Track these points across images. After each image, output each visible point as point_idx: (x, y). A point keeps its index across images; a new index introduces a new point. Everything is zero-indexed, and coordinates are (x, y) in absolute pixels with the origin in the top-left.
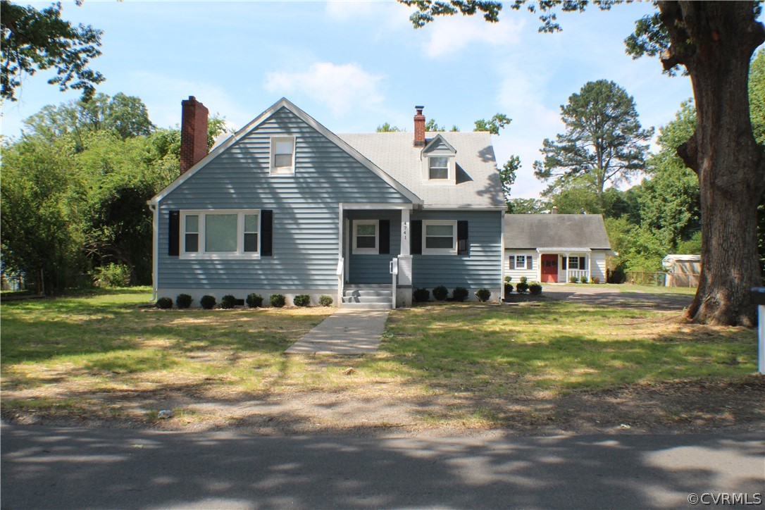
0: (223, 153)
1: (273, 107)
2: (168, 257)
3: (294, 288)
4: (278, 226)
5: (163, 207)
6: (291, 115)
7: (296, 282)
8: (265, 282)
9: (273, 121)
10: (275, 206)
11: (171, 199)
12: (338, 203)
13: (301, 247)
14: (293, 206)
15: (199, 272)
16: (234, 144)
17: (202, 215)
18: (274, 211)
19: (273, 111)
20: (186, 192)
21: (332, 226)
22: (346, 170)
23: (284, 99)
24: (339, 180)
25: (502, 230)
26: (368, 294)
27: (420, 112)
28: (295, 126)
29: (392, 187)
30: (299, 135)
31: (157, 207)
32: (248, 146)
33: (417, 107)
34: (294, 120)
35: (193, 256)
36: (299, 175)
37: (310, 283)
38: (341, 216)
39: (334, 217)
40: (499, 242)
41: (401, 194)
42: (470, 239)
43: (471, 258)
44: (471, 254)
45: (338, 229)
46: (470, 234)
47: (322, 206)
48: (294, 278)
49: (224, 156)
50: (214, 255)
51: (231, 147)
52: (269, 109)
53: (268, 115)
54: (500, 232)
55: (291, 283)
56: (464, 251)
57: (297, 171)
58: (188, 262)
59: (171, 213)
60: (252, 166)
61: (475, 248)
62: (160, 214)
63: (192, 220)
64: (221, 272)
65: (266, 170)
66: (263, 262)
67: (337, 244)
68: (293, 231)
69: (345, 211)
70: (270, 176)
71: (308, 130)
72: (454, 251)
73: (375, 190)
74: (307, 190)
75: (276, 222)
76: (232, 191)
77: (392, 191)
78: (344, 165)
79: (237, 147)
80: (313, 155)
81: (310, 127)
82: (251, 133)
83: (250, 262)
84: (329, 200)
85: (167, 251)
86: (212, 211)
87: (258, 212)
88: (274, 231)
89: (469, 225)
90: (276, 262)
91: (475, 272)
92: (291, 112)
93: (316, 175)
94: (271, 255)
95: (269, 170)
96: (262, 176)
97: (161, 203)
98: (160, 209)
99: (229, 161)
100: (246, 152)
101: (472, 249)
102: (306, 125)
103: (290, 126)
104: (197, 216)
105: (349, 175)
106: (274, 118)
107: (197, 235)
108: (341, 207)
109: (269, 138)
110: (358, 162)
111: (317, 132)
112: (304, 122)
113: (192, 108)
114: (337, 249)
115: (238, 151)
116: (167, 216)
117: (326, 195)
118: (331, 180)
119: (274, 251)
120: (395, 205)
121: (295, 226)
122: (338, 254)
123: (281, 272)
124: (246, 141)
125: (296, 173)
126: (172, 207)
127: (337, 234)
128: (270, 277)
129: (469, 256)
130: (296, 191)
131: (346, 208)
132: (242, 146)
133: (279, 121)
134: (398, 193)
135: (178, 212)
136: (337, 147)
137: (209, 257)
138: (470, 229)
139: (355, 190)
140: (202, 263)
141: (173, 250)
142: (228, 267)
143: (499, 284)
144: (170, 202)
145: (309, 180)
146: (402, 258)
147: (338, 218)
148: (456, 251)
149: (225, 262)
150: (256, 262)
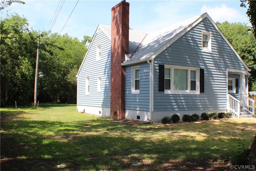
0: (183, 36)
2: (158, 92)
5: (155, 62)
9: (203, 23)
10: (204, 67)
12: (226, 68)
13: (215, 91)
14: (211, 68)
15: (174, 104)
18: (205, 70)
19: (202, 18)
20: (167, 54)
21: (224, 79)
29: (241, 63)
31: (153, 62)
34: (209, 24)
38: (227, 74)
41: (244, 66)
51: (186, 33)
53: (201, 20)
57: (212, 50)
58: (168, 96)
59: (160, 66)
65: (200, 48)
66: (201, 96)
70: (202, 51)
74: (215, 60)
75: (205, 75)
79: (189, 33)
81: (216, 29)
82: (194, 27)
83: (195, 96)
84: (223, 69)
85: (158, 89)
87: (198, 69)
88: (205, 80)
94: (204, 92)
95: (202, 48)
96: (199, 50)
100: (192, 37)
102: (214, 28)
104: (170, 69)
107: (170, 80)
108: (227, 70)
109: (201, 32)
111: (218, 32)
112: (213, 26)
115: (189, 36)
116: (158, 71)
118: (223, 57)
119: (205, 90)
120: (242, 70)
123: (207, 101)
124: (192, 31)
126: (161, 62)
132: (191, 33)
135: (164, 66)
139: (230, 62)
144: (159, 59)
145: (215, 56)
147: (226, 77)
150: (198, 96)
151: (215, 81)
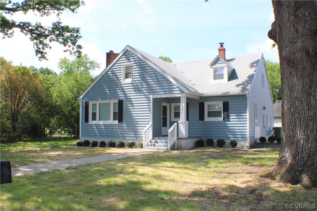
0: (104, 74)
1: (123, 50)
2: (85, 123)
3: (132, 138)
4: (125, 108)
5: (83, 100)
6: (131, 53)
7: (133, 135)
8: (120, 135)
9: (124, 57)
10: (124, 98)
11: (86, 97)
12: (150, 95)
13: (134, 118)
14: (131, 97)
15: (96, 130)
16: (109, 70)
17: (98, 103)
18: (124, 100)
19: (123, 52)
20: (91, 93)
21: (148, 107)
22: (154, 78)
23: (128, 46)
24: (151, 83)
25: (247, 106)
26: (162, 142)
27: (222, 46)
28: (132, 58)
29: (175, 85)
30: (134, 62)
31: (81, 101)
32: (114, 70)
33: (220, 43)
34: (132, 55)
35: (94, 122)
36: (134, 82)
37: (138, 136)
38: (151, 101)
39: (149, 102)
40: (246, 113)
41: (179, 88)
42: (230, 112)
43: (231, 123)
44: (231, 120)
45: (150, 108)
46: (230, 109)
47: (143, 97)
48: (132, 133)
49: (105, 76)
50: (102, 122)
51: (107, 72)
52: (122, 51)
53: (122, 54)
54: (247, 107)
55: (130, 136)
56: (227, 118)
57: (133, 80)
58: (91, 125)
59: (86, 103)
60: (115, 79)
61: (233, 117)
62: (82, 104)
63: (94, 106)
64: (104, 130)
65: (121, 81)
66: (119, 125)
67: (150, 116)
68: (131, 110)
69: (154, 99)
70: (122, 83)
71: (137, 59)
72: (221, 119)
73: (167, 87)
74: (137, 89)
75: (124, 106)
76: (108, 92)
77: (175, 87)
78: (153, 75)
79: (110, 71)
80: (140, 72)
81: (138, 58)
82: (115, 64)
84: (146, 94)
85: (84, 121)
86: (101, 102)
87: (117, 101)
88: (124, 110)
89: (230, 104)
90: (124, 125)
91: (233, 131)
92: (131, 52)
93: (141, 81)
94: (122, 122)
96: (119, 84)
97: (83, 98)
98: (82, 102)
99: (107, 78)
100: (113, 73)
101: (231, 117)
102: (137, 57)
103: (130, 58)
104: (96, 104)
105: (155, 80)
106: (124, 55)
107: (96, 112)
108: (151, 97)
109: (122, 65)
110: (159, 73)
111: (141, 60)
112: (136, 56)
113: (110, 56)
114: (150, 119)
115: (110, 73)
116: (85, 105)
117: (145, 91)
118: (148, 84)
119: (124, 120)
120: (176, 94)
121: (132, 108)
122: (150, 121)
123: (126, 130)
124: (113, 68)
125: (132, 81)
126: (87, 100)
127: (150, 111)
128: (122, 133)
129: (230, 121)
130: (133, 90)
131: (154, 97)
132: (112, 70)
133: (126, 57)
134: (178, 88)
135: (88, 103)
136: (150, 66)
137: (99, 123)
138: (230, 106)
139: (158, 88)
140: (96, 125)
141: (87, 120)
142: (106, 128)
143: (246, 137)
144: (86, 98)
145: (138, 84)
146: (180, 123)
147: (150, 103)
148: (222, 119)
149: (105, 125)
150: (116, 125)
151: (135, 107)
